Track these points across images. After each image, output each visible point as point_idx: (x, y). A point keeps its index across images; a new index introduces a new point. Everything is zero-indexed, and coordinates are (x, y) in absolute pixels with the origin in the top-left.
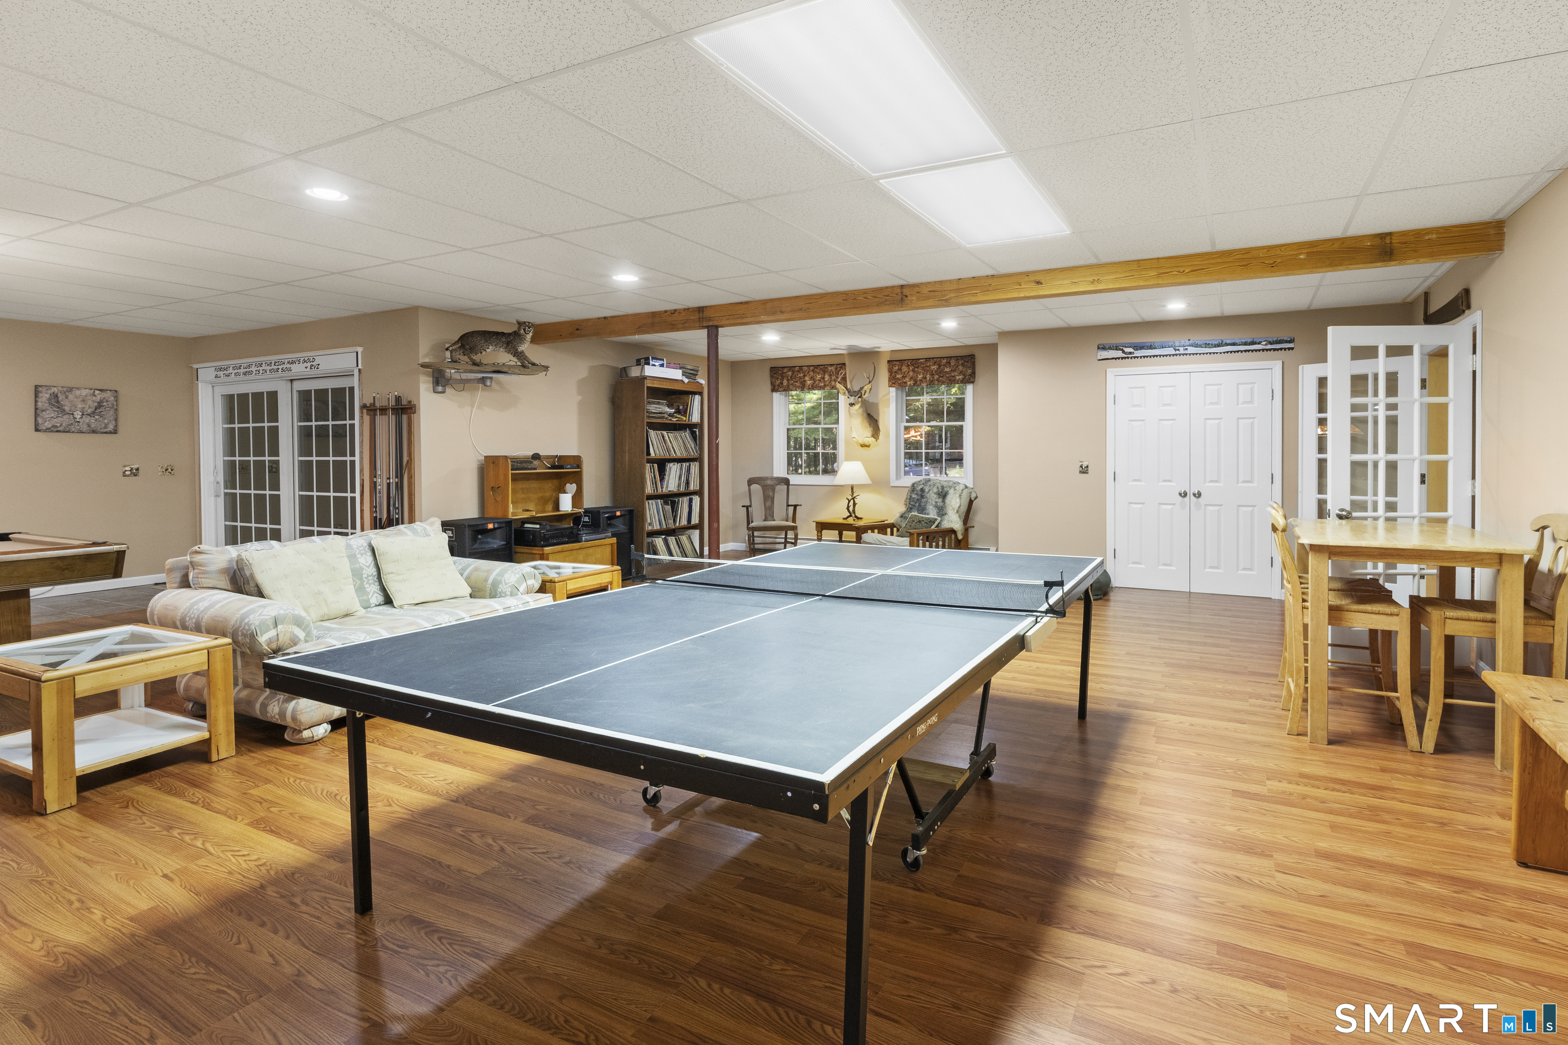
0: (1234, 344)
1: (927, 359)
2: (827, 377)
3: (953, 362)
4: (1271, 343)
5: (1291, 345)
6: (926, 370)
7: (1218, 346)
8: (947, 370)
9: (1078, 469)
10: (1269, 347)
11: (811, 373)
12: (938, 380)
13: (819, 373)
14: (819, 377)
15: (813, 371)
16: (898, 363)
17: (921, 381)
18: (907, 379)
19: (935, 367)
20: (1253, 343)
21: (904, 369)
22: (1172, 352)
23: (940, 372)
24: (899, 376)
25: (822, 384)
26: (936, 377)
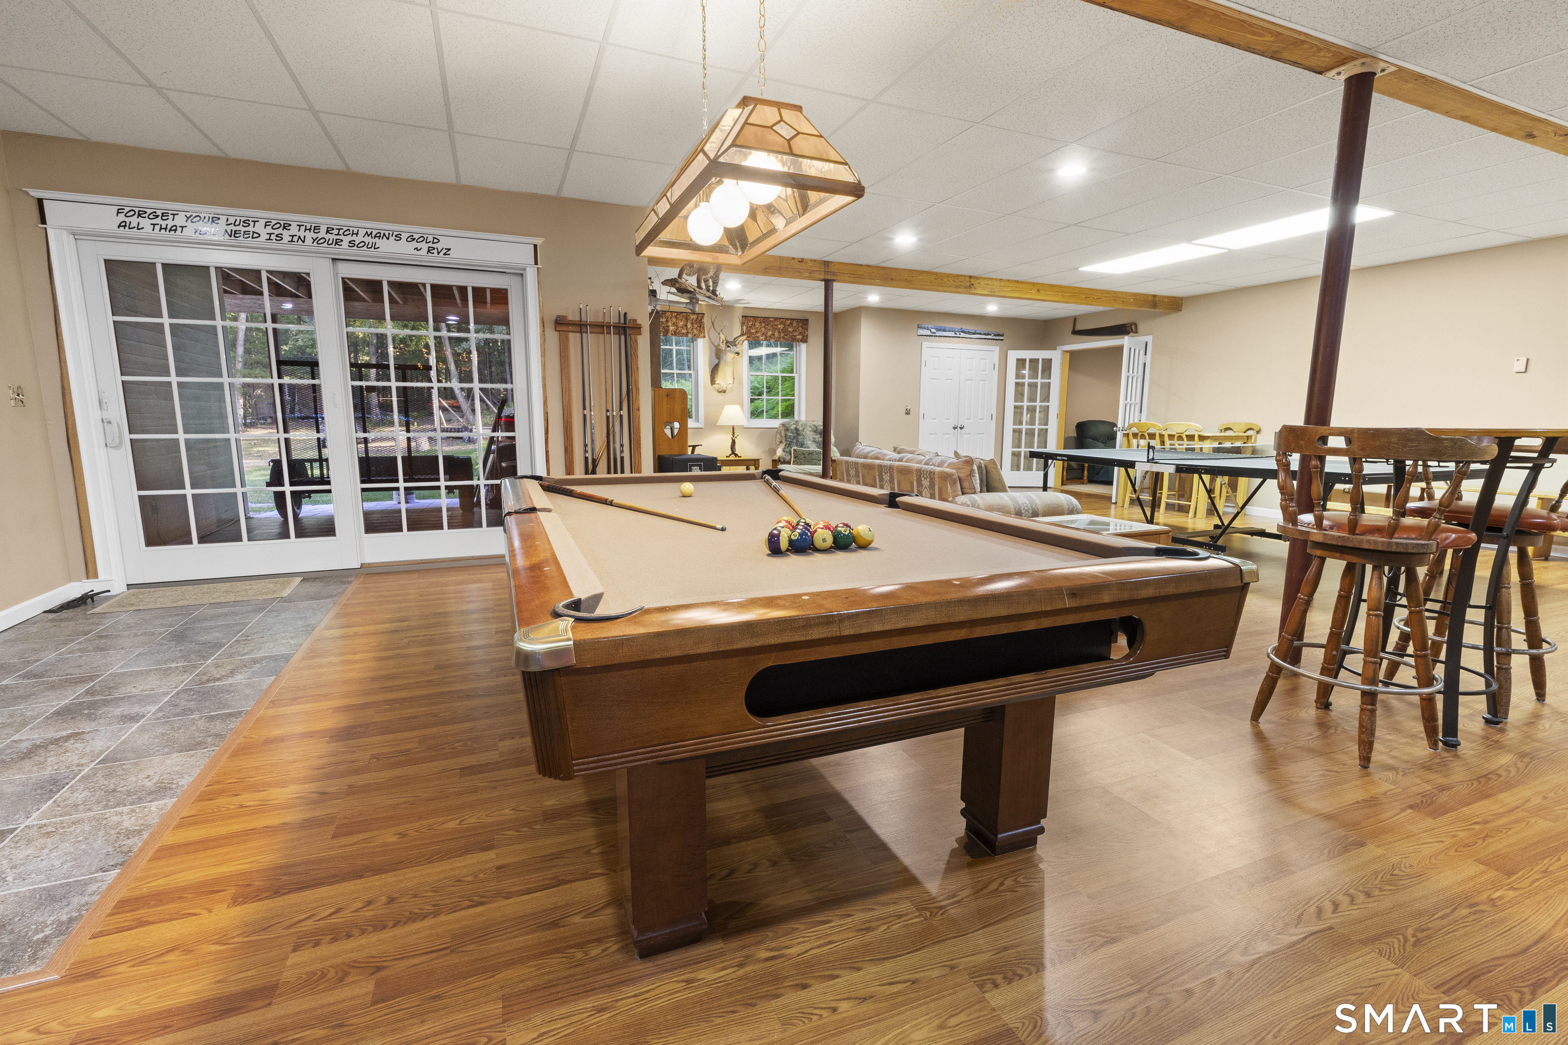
0: (980, 334)
1: (776, 319)
2: (689, 325)
3: (795, 324)
4: (995, 335)
5: (1002, 338)
6: (775, 328)
7: (974, 334)
8: (790, 329)
9: (904, 412)
10: (994, 338)
11: (674, 320)
12: (783, 337)
13: (681, 320)
14: (681, 324)
15: (676, 317)
16: (752, 319)
17: (770, 337)
18: (759, 334)
19: (781, 326)
20: (988, 334)
21: (757, 324)
22: (928, 333)
23: (784, 330)
24: (753, 331)
25: (685, 331)
26: (782, 335)
